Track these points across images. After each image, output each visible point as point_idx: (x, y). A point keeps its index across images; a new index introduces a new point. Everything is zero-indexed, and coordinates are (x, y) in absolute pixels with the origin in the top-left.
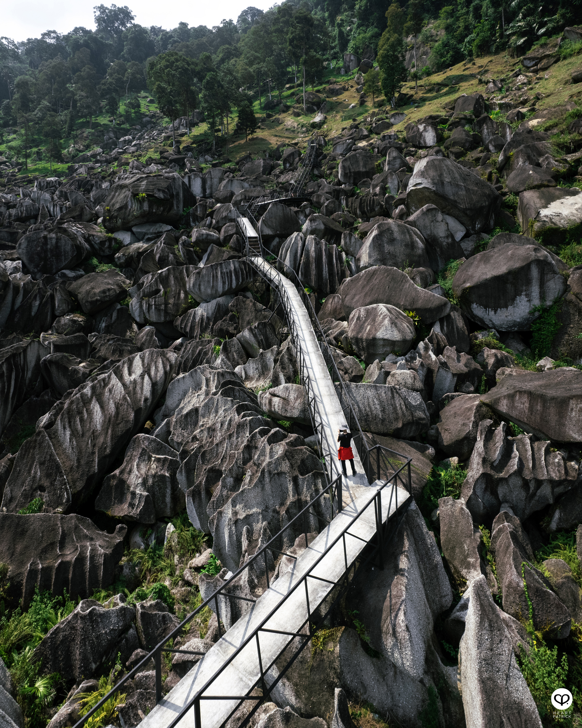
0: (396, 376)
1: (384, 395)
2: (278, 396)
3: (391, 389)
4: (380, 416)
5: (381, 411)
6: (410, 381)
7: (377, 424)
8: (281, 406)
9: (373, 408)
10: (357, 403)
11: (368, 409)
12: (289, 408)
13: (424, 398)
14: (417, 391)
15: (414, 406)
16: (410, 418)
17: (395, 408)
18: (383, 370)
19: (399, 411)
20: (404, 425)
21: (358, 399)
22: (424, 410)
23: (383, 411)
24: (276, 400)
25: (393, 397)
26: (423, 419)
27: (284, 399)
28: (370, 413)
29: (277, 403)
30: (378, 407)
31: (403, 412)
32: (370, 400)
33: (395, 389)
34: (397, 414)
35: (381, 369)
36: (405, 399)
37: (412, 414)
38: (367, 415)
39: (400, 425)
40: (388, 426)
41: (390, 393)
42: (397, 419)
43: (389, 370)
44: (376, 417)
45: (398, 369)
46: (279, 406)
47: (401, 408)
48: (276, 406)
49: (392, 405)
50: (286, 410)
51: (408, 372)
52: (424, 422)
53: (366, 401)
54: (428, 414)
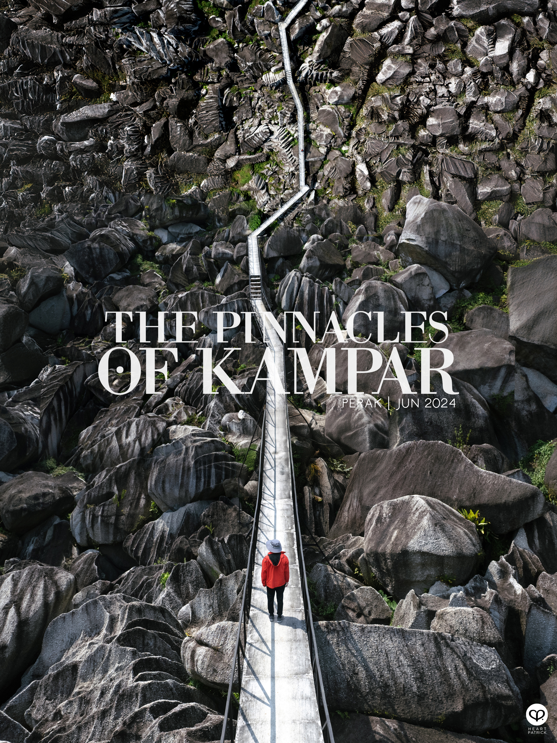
0: (448, 617)
1: (420, 649)
2: (206, 645)
3: (436, 639)
4: (415, 689)
5: (416, 679)
6: (474, 627)
7: (407, 703)
8: (206, 663)
9: (398, 672)
10: (364, 660)
11: (386, 674)
12: (221, 665)
13: (504, 658)
14: (490, 645)
15: (484, 672)
16: (479, 694)
17: (445, 675)
18: (423, 608)
19: (455, 681)
20: (466, 707)
21: (366, 654)
22: (507, 681)
23: (421, 678)
24: (202, 651)
25: (440, 654)
26: (507, 697)
27: (216, 649)
28: (391, 682)
29: (201, 657)
30: (409, 671)
31: (463, 683)
32: (392, 657)
33: (444, 638)
34: (450, 686)
35: (419, 607)
36: (465, 658)
37: (483, 687)
38: (386, 686)
39: (459, 707)
40: (433, 708)
41: (432, 647)
42: (451, 695)
43: (434, 609)
44: (405, 690)
45: (451, 605)
46: (203, 662)
47: (459, 676)
48: (200, 662)
49: (439, 669)
50: (215, 671)
51: (470, 609)
52: (510, 703)
53: (383, 658)
54: (516, 688)
